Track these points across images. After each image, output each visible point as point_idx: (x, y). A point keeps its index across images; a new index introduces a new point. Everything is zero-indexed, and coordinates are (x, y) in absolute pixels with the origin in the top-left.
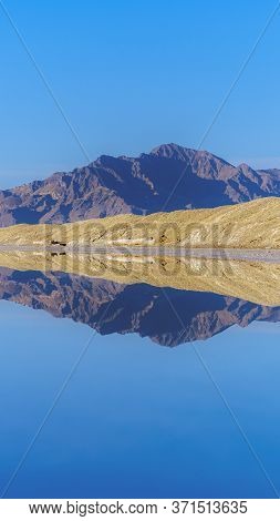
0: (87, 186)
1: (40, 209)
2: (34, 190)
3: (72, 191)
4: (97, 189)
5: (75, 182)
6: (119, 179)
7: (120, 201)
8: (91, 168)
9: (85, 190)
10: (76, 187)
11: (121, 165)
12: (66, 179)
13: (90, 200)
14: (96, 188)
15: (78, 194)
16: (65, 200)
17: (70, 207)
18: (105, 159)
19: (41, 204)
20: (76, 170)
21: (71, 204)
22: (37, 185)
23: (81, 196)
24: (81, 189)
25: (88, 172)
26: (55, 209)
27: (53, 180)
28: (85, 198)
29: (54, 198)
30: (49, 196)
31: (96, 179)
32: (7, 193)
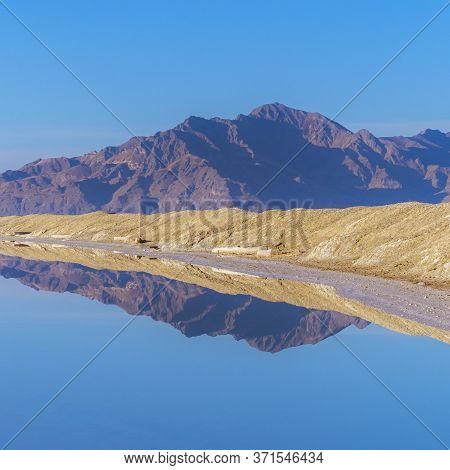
0: (171, 153)
1: (113, 181)
2: (107, 159)
3: (153, 160)
4: (184, 160)
5: (157, 147)
6: (213, 146)
7: (212, 173)
8: (176, 131)
9: (169, 158)
10: (159, 153)
11: (215, 128)
12: (146, 144)
14: (184, 156)
15: (160, 164)
16: (144, 170)
17: (150, 179)
18: (194, 121)
19: (114, 175)
20: (158, 134)
21: (152, 176)
22: (110, 152)
23: (164, 165)
24: (165, 157)
25: (173, 137)
26: (132, 182)
27: (129, 145)
28: (169, 168)
29: (132, 167)
30: (125, 166)
31: (183, 145)
32: (74, 162)
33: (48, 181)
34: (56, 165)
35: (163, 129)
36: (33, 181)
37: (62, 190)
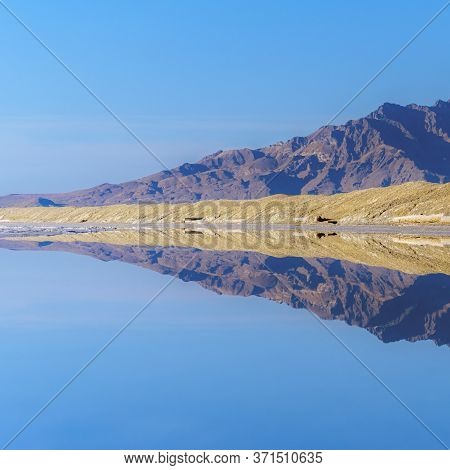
0: (364, 144)
1: (302, 175)
2: (294, 150)
3: (345, 151)
4: (379, 149)
5: (348, 137)
6: (408, 135)
7: (409, 164)
8: (370, 120)
9: (362, 149)
10: (351, 145)
11: (410, 116)
12: (337, 134)
13: (369, 163)
14: (378, 146)
15: (353, 155)
16: (336, 163)
17: (342, 172)
18: (389, 109)
19: (303, 168)
20: (350, 123)
21: (344, 168)
22: (298, 142)
23: (357, 157)
24: (357, 149)
25: (366, 125)
26: (322, 175)
27: (319, 136)
28: (363, 159)
29: (322, 159)
30: (314, 158)
31: (377, 135)
32: (258, 154)
33: (229, 175)
34: (239, 158)
35: (356, 118)
36: (213, 175)
37: (246, 184)
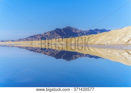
0: (54, 34)
5: (52, 33)
7: (60, 36)
8: (55, 31)
11: (60, 30)
12: (50, 32)
13: (54, 36)
14: (56, 34)
15: (52, 35)
16: (50, 36)
18: (57, 29)
22: (45, 33)
27: (48, 32)
30: (47, 35)
32: (40, 35)
33: (37, 37)
34: (38, 35)
35: (53, 30)
36: (34, 37)
37: (39, 39)
